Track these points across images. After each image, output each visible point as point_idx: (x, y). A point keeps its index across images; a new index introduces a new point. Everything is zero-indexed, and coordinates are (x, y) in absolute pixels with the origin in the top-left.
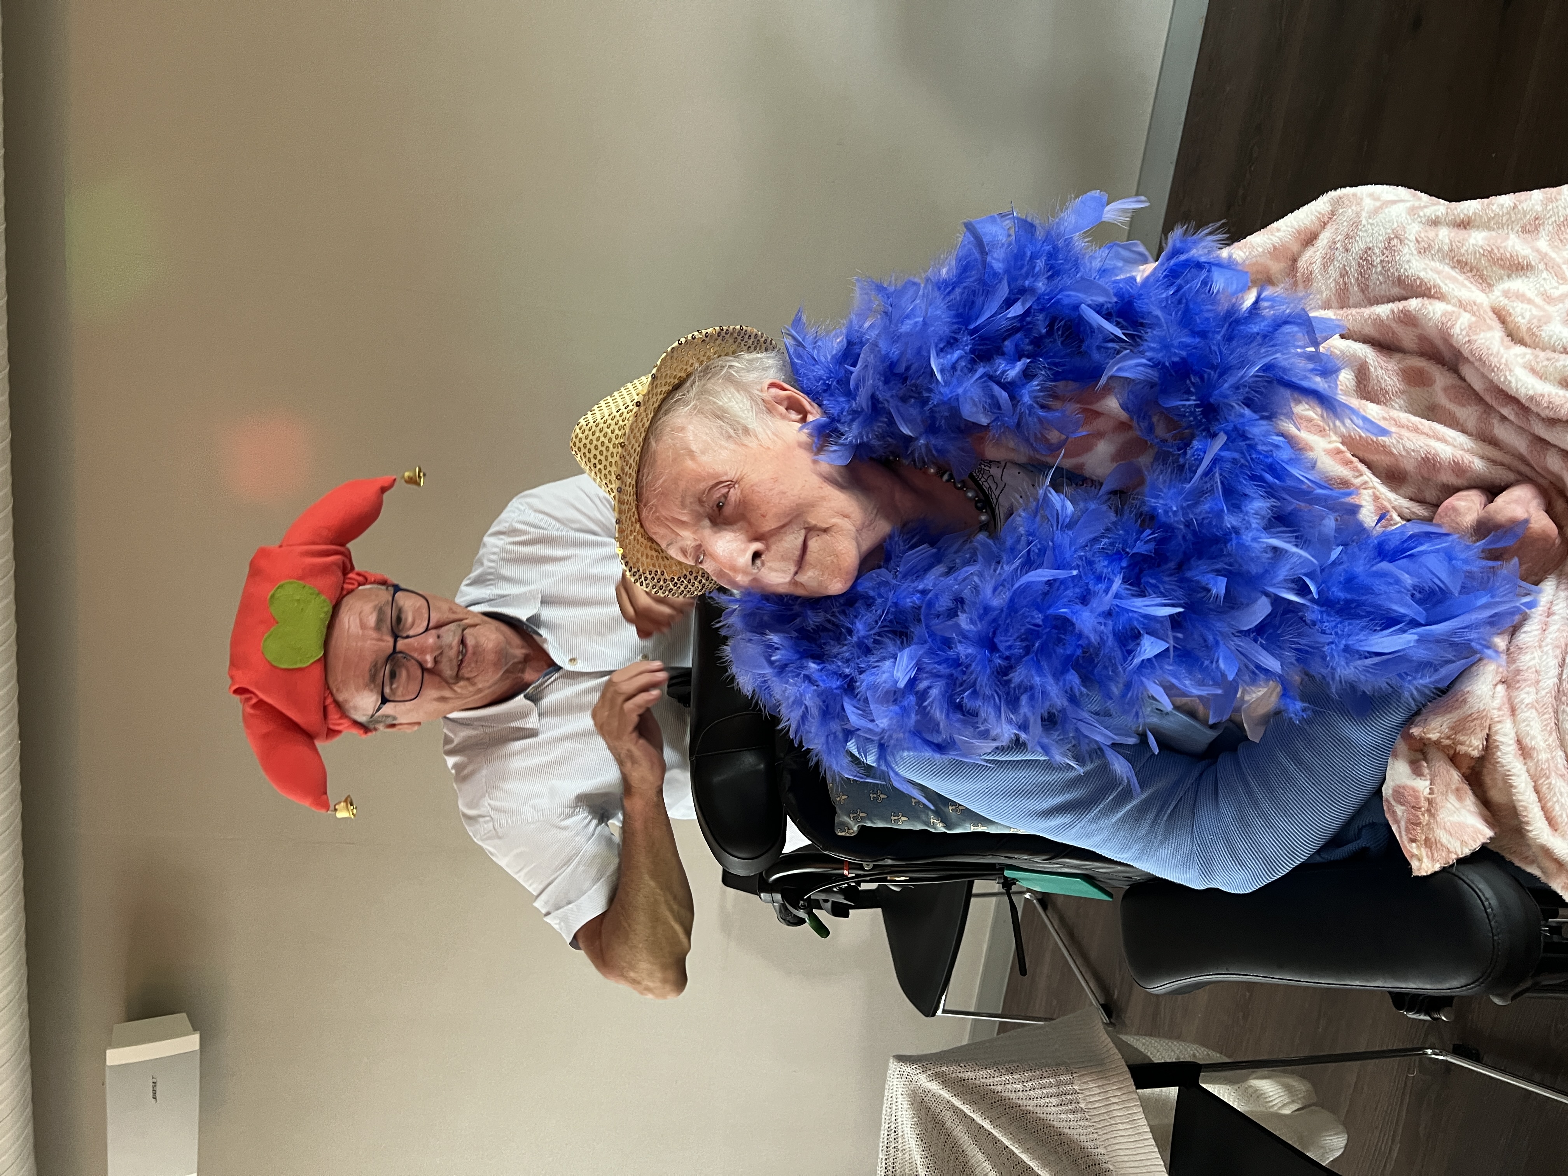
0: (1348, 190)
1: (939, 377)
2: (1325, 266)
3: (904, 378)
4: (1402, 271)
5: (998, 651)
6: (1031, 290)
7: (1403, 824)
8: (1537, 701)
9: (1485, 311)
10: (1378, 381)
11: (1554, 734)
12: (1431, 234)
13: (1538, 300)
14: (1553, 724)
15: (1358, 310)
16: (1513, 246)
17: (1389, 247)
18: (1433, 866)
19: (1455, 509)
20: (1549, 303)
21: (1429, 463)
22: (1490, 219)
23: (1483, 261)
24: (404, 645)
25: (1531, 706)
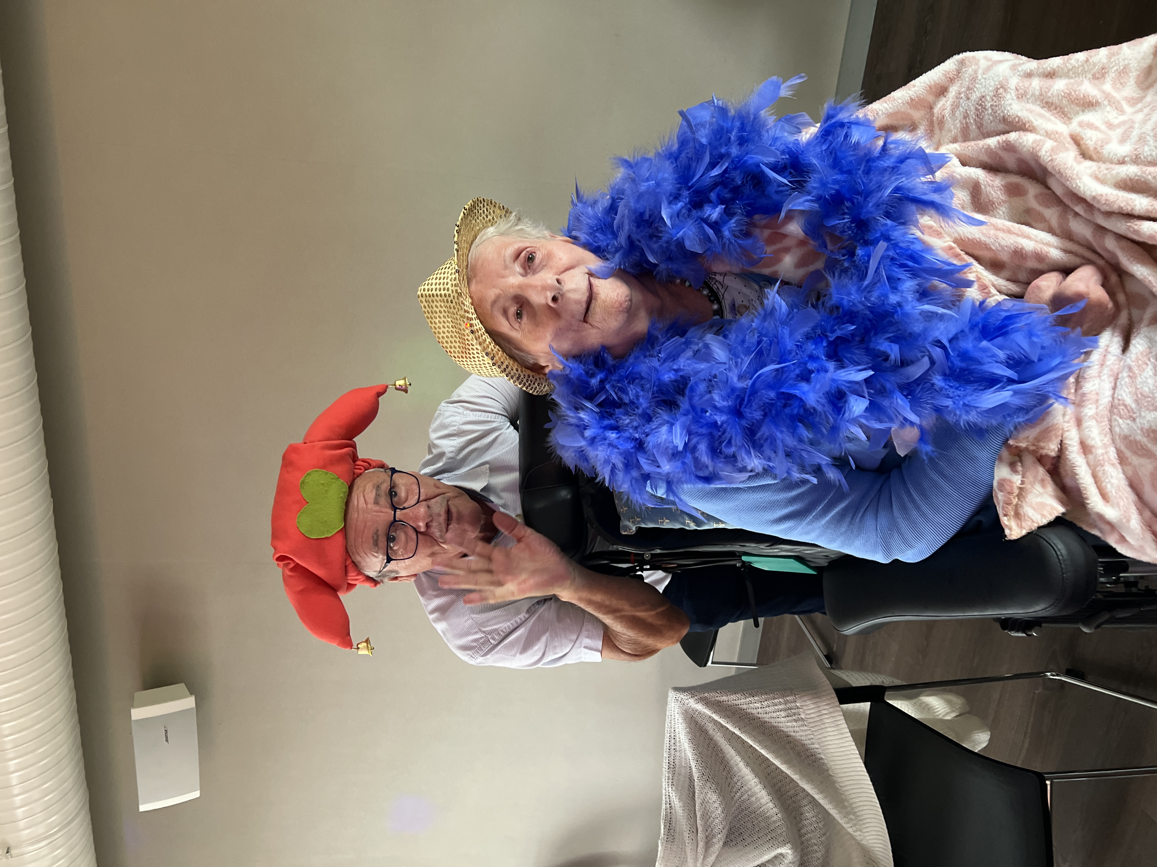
0: (968, 54)
1: (668, 222)
2: (953, 111)
3: (648, 223)
4: (1006, 112)
5: (745, 417)
6: (727, 155)
8: (1097, 414)
9: (1065, 138)
10: (987, 195)
11: (1108, 436)
12: (1027, 83)
13: (1103, 127)
14: (1107, 429)
15: (975, 142)
16: (1086, 90)
17: (997, 95)
19: (1039, 287)
20: (1110, 129)
22: (1069, 71)
23: (1064, 102)
24: (402, 514)
25: (1092, 417)
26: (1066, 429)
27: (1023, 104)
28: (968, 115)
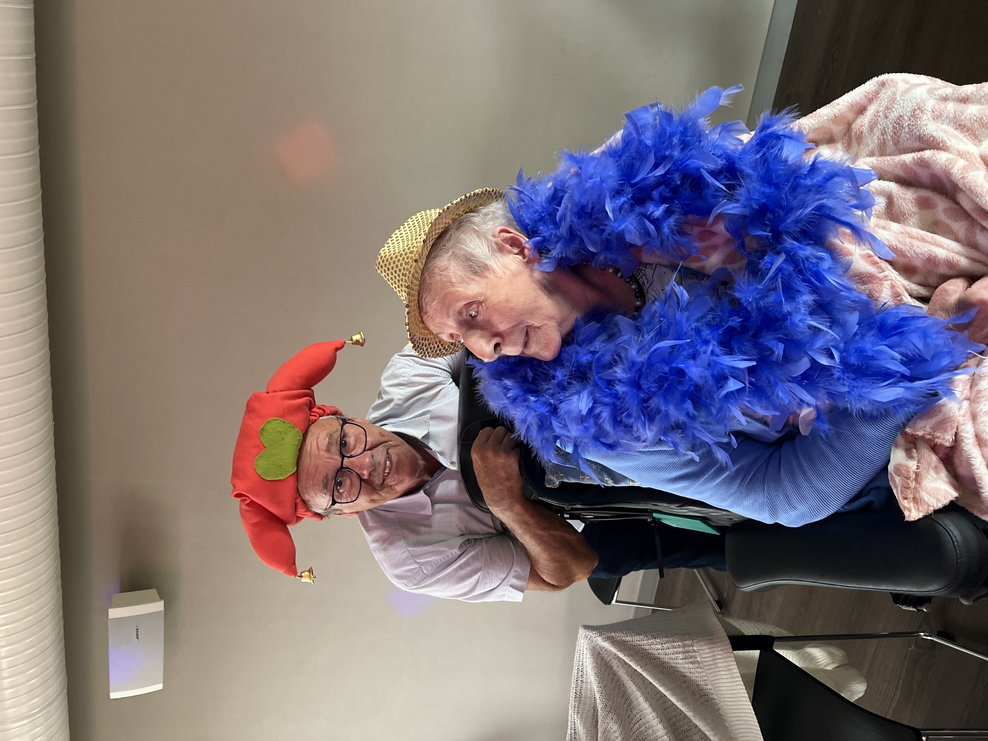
0: (888, 76)
1: (611, 215)
2: (871, 129)
3: (590, 215)
4: (922, 131)
5: (643, 389)
6: (671, 157)
7: (899, 489)
10: (899, 207)
12: (942, 106)
15: (891, 157)
17: (914, 115)
18: (918, 515)
19: (945, 291)
21: (932, 261)
22: (982, 97)
23: (976, 125)
24: (348, 462)
25: (987, 413)
26: (962, 423)
27: (939, 124)
28: (886, 132)
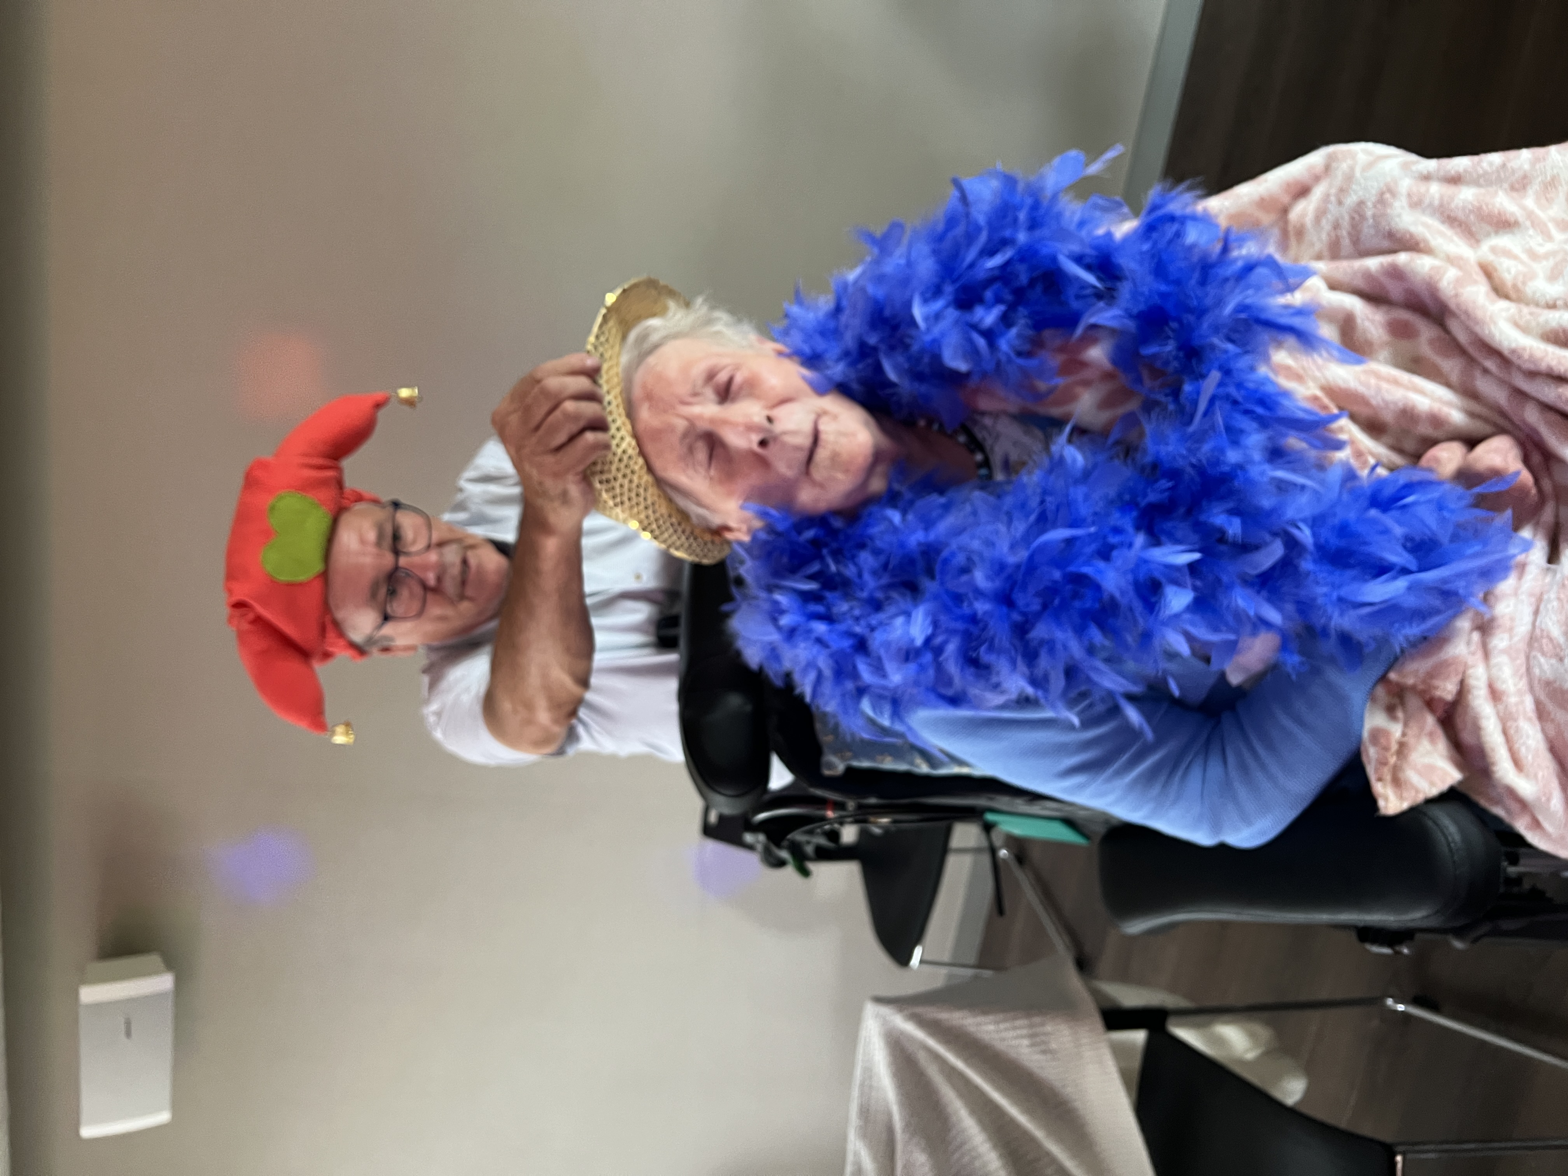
1: (921, 323)
3: (892, 326)
4: (1393, 224)
5: (1016, 607)
6: (1012, 241)
7: (1374, 765)
8: (1510, 647)
9: (1472, 267)
10: (1363, 333)
11: (1524, 680)
12: (1422, 187)
13: (1524, 257)
14: (1523, 671)
15: (1349, 262)
16: (1501, 204)
17: (1381, 201)
18: (1401, 806)
19: (1435, 460)
20: (1534, 260)
21: (1408, 414)
22: (1479, 176)
23: (1472, 217)
25: (1505, 651)
26: (1468, 665)
27: (1418, 216)
28: (1339, 226)
